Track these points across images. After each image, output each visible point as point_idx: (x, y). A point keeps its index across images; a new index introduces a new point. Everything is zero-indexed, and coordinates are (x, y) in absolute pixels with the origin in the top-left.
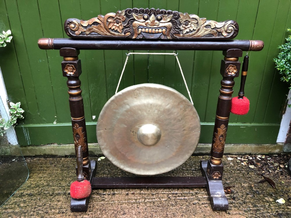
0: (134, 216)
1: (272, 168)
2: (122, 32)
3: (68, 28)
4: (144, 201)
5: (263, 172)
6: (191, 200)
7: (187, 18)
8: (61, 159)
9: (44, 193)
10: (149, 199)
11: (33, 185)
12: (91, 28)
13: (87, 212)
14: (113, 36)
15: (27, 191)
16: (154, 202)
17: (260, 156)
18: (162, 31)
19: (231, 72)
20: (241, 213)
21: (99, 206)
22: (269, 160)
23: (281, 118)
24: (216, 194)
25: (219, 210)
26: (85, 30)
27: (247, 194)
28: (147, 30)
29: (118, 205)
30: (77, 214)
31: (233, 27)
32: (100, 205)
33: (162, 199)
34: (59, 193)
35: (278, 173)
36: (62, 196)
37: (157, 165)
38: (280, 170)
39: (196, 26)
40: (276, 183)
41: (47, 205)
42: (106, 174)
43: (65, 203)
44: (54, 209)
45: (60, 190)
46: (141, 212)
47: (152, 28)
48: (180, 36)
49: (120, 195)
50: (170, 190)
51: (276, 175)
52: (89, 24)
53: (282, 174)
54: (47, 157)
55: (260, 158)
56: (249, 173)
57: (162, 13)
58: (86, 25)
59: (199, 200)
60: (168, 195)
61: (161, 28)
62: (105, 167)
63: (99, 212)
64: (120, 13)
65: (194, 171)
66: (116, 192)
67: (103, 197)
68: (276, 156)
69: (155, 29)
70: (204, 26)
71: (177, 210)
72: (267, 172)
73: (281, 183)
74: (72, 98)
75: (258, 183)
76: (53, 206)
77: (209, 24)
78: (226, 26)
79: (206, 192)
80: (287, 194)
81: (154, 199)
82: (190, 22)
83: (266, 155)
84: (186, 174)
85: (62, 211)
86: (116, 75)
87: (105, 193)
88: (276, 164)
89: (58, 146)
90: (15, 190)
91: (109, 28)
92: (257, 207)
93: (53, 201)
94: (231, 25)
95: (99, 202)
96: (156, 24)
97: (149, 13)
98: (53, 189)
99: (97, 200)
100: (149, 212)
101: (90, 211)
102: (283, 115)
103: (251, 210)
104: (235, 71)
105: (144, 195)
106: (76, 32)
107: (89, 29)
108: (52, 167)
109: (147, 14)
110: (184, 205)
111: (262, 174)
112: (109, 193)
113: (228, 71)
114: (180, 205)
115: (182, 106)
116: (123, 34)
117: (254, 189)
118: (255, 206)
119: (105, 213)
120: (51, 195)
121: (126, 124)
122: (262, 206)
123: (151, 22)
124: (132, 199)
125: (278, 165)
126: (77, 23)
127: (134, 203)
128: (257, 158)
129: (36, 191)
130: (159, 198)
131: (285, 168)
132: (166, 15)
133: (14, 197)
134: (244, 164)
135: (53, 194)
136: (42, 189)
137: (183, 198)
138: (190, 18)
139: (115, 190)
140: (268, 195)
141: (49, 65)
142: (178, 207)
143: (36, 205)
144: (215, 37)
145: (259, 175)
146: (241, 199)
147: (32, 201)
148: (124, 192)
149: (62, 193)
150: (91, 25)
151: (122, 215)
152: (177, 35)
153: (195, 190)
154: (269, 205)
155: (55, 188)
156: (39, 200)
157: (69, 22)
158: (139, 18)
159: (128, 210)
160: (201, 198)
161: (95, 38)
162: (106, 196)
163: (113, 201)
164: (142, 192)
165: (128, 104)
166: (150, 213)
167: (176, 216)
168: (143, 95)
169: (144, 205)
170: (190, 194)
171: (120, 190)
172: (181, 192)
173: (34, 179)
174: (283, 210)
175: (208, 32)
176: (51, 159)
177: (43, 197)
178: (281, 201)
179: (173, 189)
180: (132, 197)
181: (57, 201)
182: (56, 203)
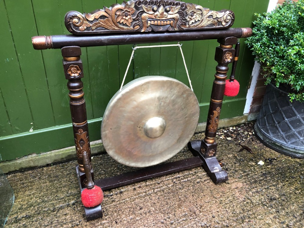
0: (151, 208)
1: (244, 136)
2: (131, 25)
3: (71, 23)
4: (154, 191)
5: (239, 141)
6: (194, 180)
7: (193, 9)
8: (43, 170)
9: (44, 211)
10: (157, 189)
11: (25, 205)
12: (97, 22)
13: (103, 218)
14: (122, 30)
15: (21, 214)
16: (163, 190)
17: (231, 128)
18: (170, 23)
19: (227, 59)
20: (236, 180)
21: (112, 208)
22: (239, 130)
23: (247, 92)
24: (215, 170)
25: (220, 183)
26: (91, 25)
27: (235, 163)
28: (156, 22)
29: (131, 202)
30: (93, 222)
31: (231, 17)
32: (113, 206)
33: (169, 186)
34: (62, 207)
35: (249, 140)
36: (66, 209)
37: (161, 154)
38: (250, 137)
39: (201, 17)
40: (252, 149)
41: (55, 222)
42: (103, 174)
43: (74, 214)
44: (65, 224)
45: (60, 203)
46: (156, 202)
47: (161, 20)
48: (186, 27)
49: (128, 192)
50: (172, 175)
51: (249, 142)
52: (95, 18)
53: (253, 140)
54: (24, 171)
55: (232, 130)
56: (229, 145)
57: (170, 4)
58: (92, 19)
59: (201, 178)
60: (173, 180)
61: (169, 20)
62: (98, 168)
63: (116, 214)
64: (130, 5)
65: (185, 153)
66: (122, 190)
67: (112, 198)
68: (243, 126)
69: (164, 21)
70: (207, 16)
71: (186, 192)
72: (242, 141)
73: (255, 148)
74: (74, 102)
75: (239, 152)
76: (62, 222)
77: (212, 14)
78: (225, 16)
79: (203, 170)
80: (263, 156)
81: (162, 187)
82: (195, 13)
83: (236, 126)
84: (179, 157)
85: (75, 223)
86: (100, 68)
87: (111, 194)
88: (246, 133)
89: (37, 156)
90: (6, 216)
91: (118, 21)
92: (246, 172)
93: (59, 216)
94: (229, 15)
95: (111, 204)
96: (165, 16)
97: (158, 4)
98: (52, 204)
99: (107, 203)
100: (163, 200)
101: (106, 216)
102: (249, 90)
103: (243, 176)
104: (231, 57)
105: (151, 186)
106: (80, 28)
107: (95, 23)
108: (36, 180)
109: (156, 5)
110: (190, 186)
111: (239, 143)
112: (116, 193)
113: (225, 58)
114: (187, 187)
115: (185, 96)
116: (132, 28)
117: (238, 158)
118: (245, 172)
119: (122, 213)
120: (53, 211)
121: (133, 121)
122: (249, 171)
123: (161, 14)
124: (142, 193)
125: (248, 133)
126: (82, 18)
127: (145, 196)
128: (230, 130)
129: (32, 211)
130: (166, 185)
131: (253, 135)
132: (175, 6)
133: (8, 225)
134: (223, 137)
135: (54, 209)
136: (38, 207)
137: (186, 179)
138: (195, 9)
139: (121, 188)
140: (250, 160)
141: (19, 64)
142: (186, 188)
143: (41, 225)
144: (216, 26)
145: (237, 145)
146: (232, 168)
147: (34, 223)
148: (130, 188)
149: (65, 206)
150: (98, 19)
151: (139, 210)
152: (183, 26)
153: (194, 170)
154: (254, 168)
155: (53, 202)
156: (41, 219)
157: (72, 16)
158: (149, 9)
159: (143, 204)
160: (202, 176)
161: (102, 33)
162: (115, 197)
163: (124, 199)
164: (148, 183)
165: (135, 101)
166: (165, 201)
167: (188, 197)
168: (150, 89)
169: (155, 195)
170: (190, 175)
171: (126, 187)
172: (183, 175)
173: (21, 199)
174: (265, 170)
175: (210, 22)
176: (30, 172)
177: (45, 215)
178: (261, 163)
179: (174, 174)
180: (141, 191)
181: (64, 215)
182: (63, 218)
